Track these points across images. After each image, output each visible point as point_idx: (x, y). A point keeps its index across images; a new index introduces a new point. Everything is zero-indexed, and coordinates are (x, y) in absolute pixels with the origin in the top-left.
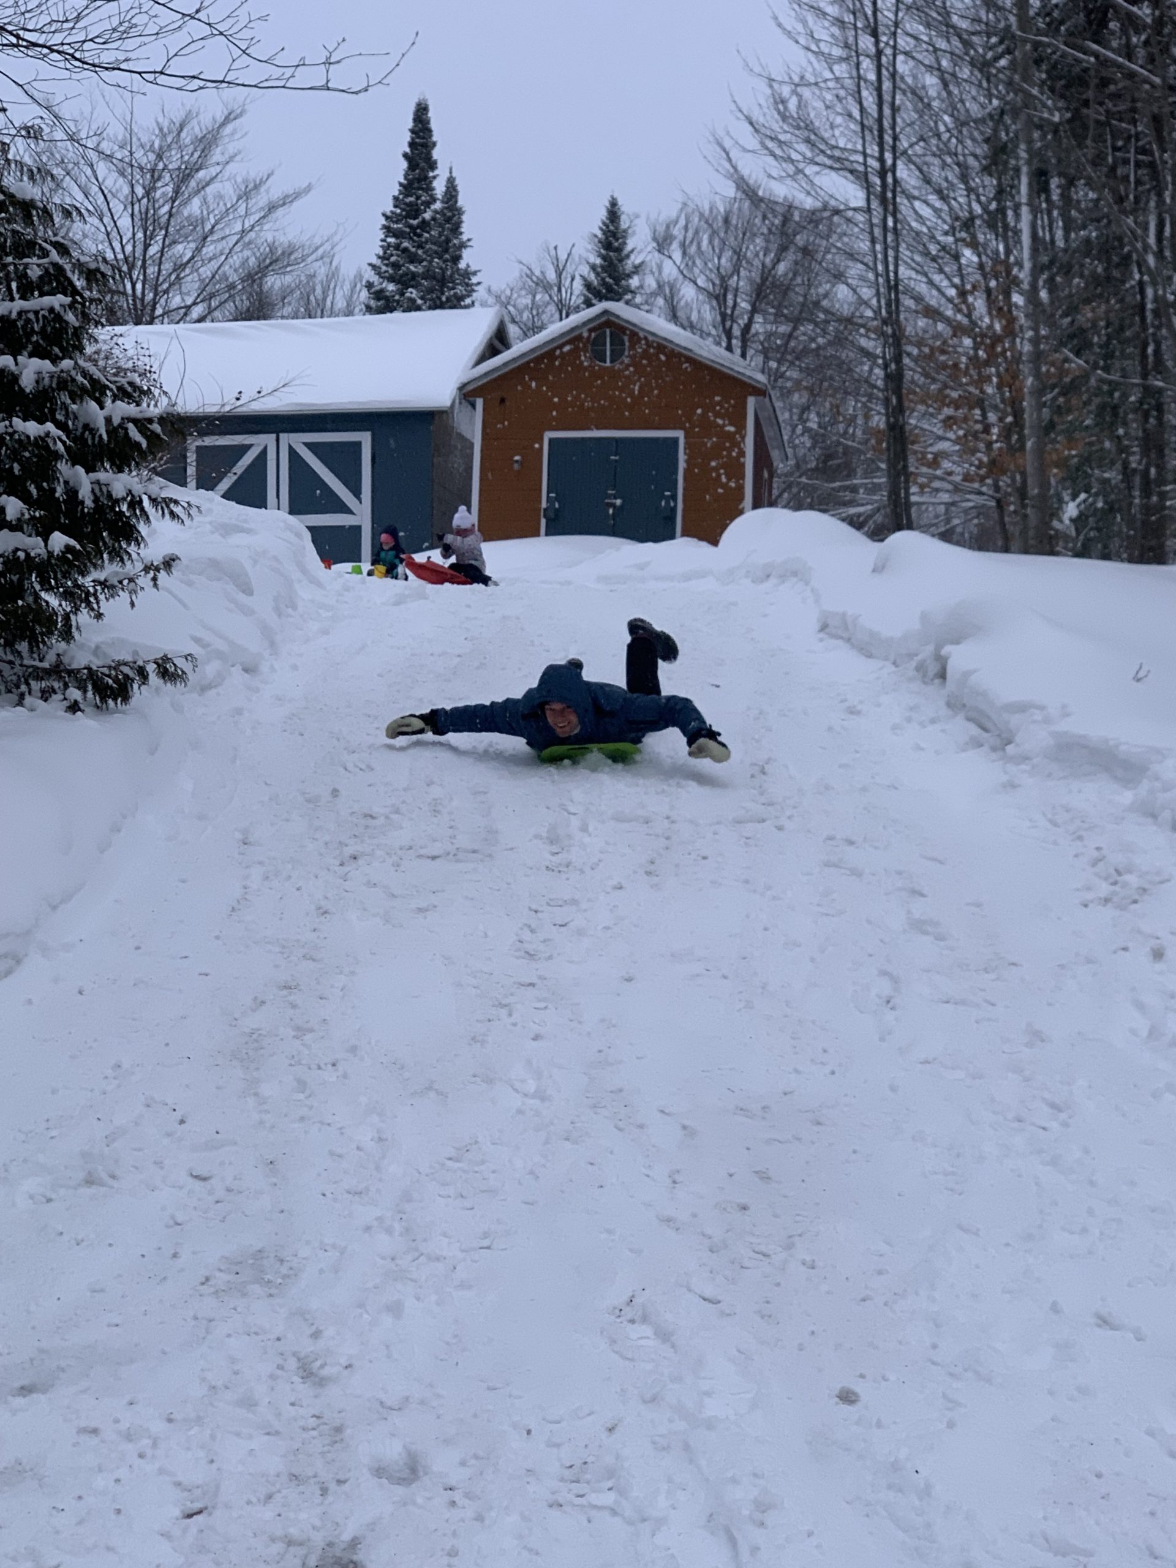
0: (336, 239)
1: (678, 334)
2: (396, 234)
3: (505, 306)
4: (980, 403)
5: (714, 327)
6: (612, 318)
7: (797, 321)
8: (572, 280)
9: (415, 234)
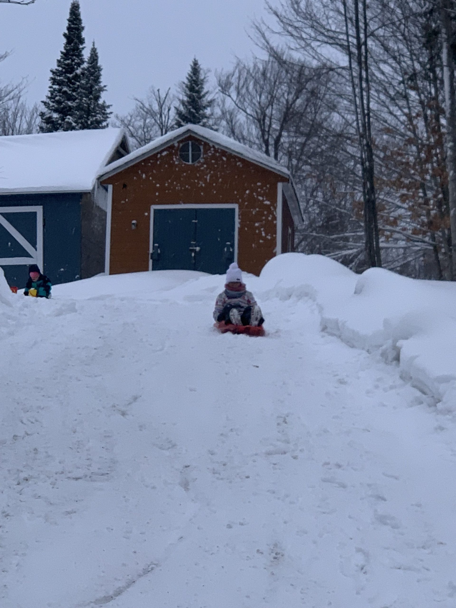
0: (21, 87)
1: (235, 144)
2: (59, 83)
3: (127, 126)
4: (422, 186)
5: (258, 138)
6: (193, 135)
7: (308, 136)
8: (169, 110)
9: (71, 83)
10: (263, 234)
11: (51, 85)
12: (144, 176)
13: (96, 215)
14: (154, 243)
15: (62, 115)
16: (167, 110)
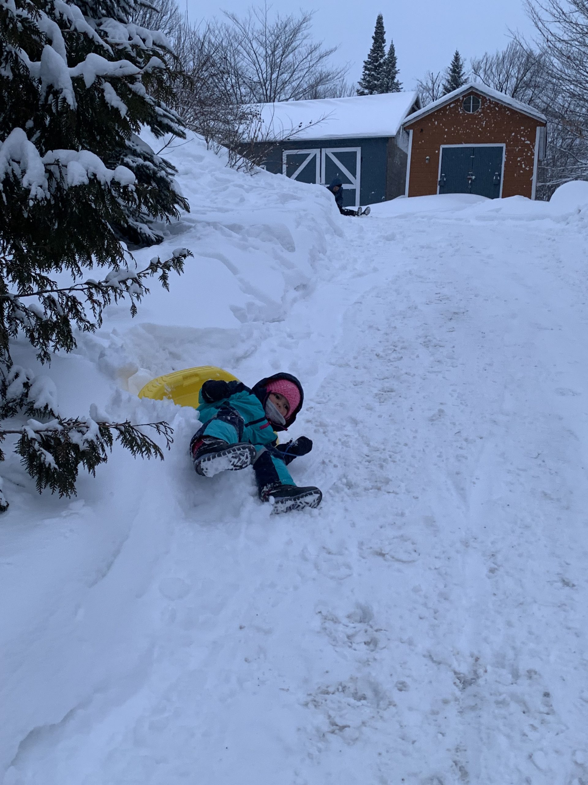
2: (369, 70)
6: (475, 90)
8: (439, 86)
9: (376, 69)
11: (364, 71)
12: (436, 123)
14: (441, 173)
15: (370, 90)
16: (437, 87)
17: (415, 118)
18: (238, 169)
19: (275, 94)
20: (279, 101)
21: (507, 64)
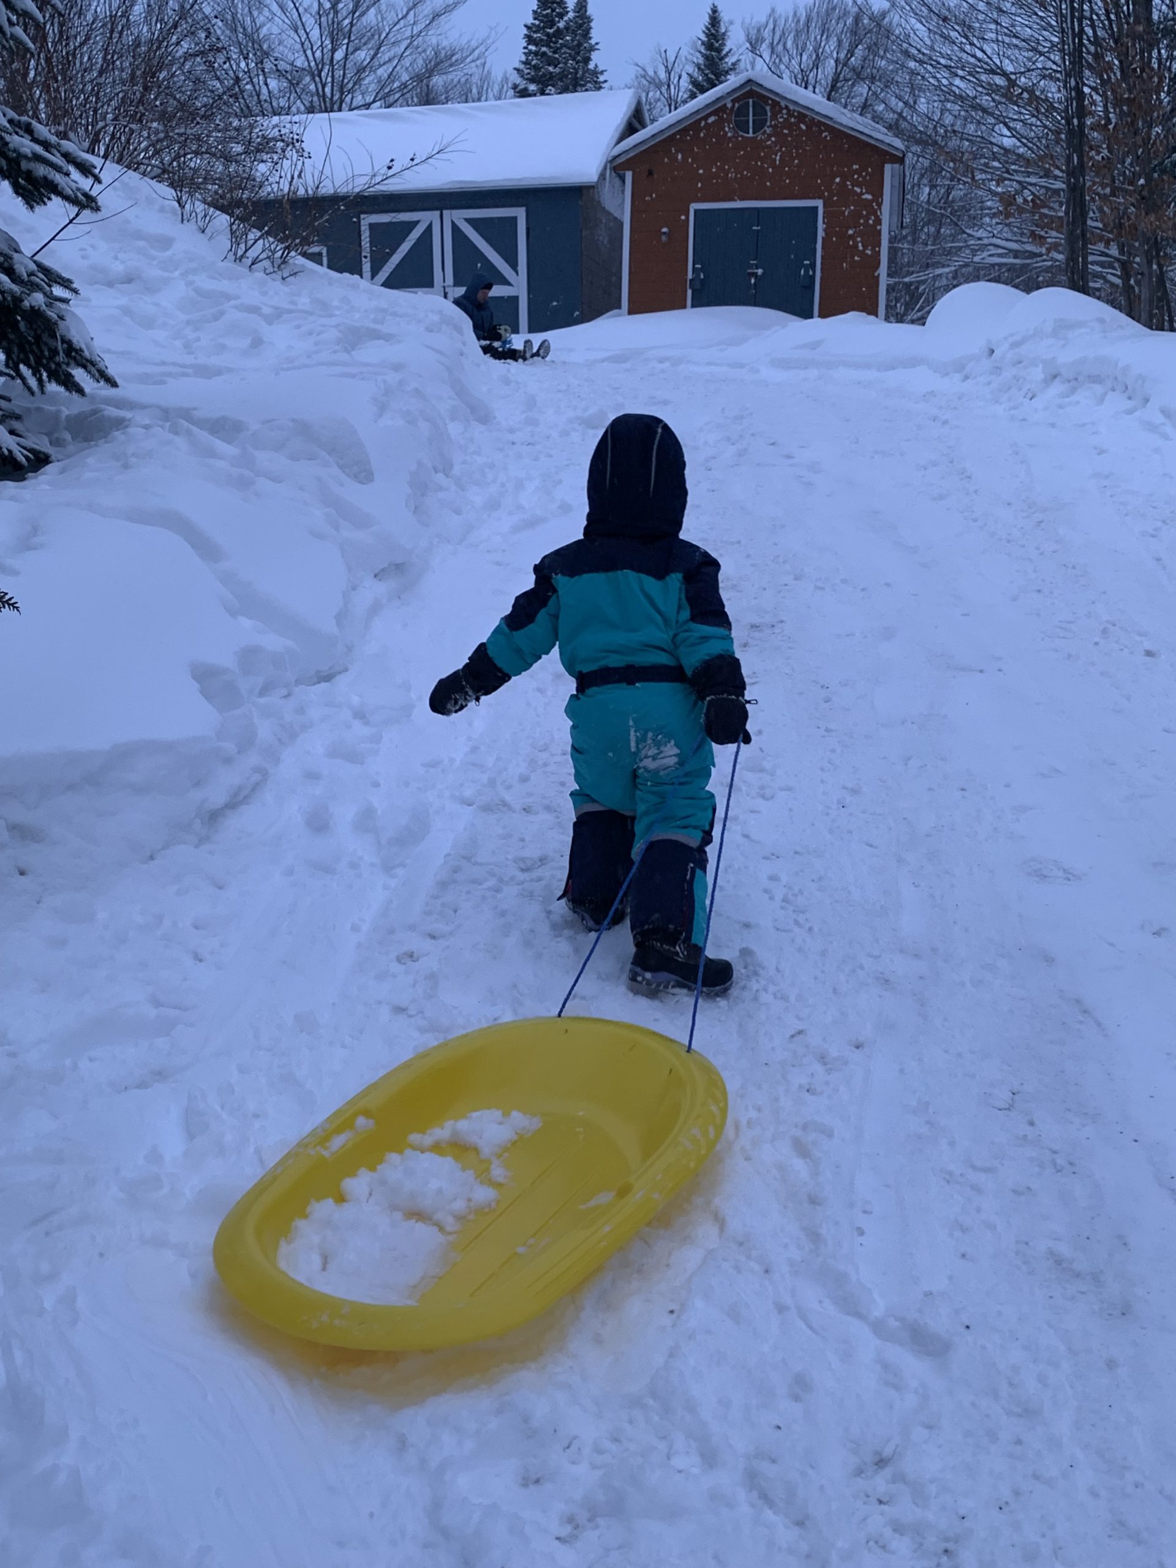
2: (536, 42)
6: (757, 88)
8: (680, 78)
9: (551, 42)
10: (861, 248)
11: (525, 45)
13: (601, 221)
14: (694, 264)
15: (540, 86)
16: (677, 78)
17: (635, 146)
18: (253, 264)
19: (342, 93)
20: (351, 110)
21: (815, 32)
